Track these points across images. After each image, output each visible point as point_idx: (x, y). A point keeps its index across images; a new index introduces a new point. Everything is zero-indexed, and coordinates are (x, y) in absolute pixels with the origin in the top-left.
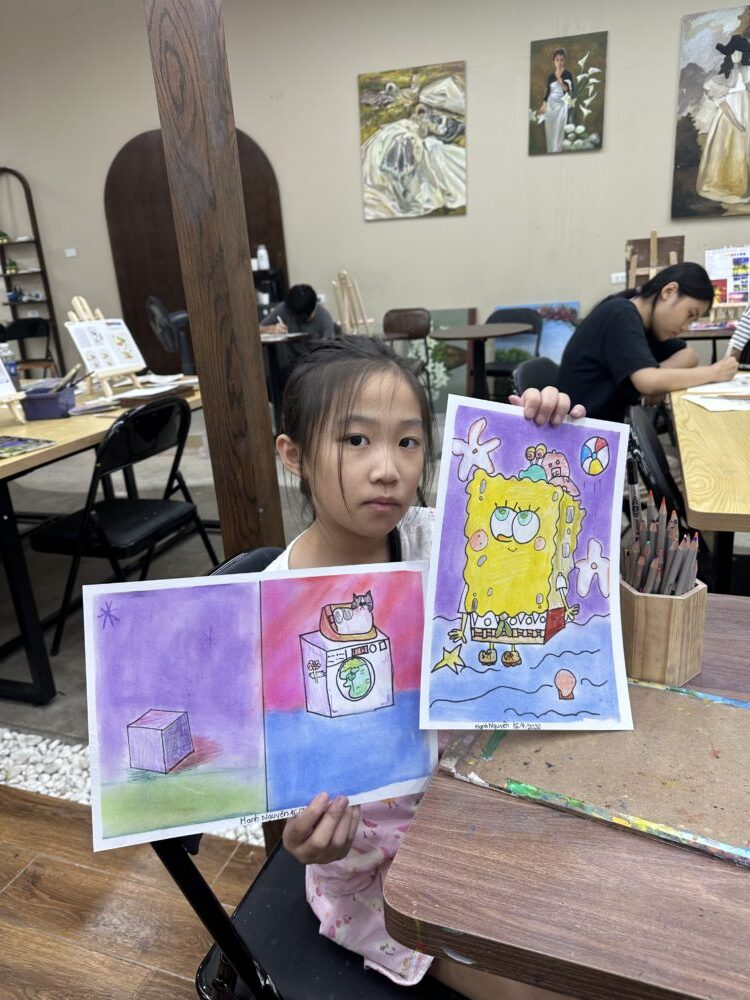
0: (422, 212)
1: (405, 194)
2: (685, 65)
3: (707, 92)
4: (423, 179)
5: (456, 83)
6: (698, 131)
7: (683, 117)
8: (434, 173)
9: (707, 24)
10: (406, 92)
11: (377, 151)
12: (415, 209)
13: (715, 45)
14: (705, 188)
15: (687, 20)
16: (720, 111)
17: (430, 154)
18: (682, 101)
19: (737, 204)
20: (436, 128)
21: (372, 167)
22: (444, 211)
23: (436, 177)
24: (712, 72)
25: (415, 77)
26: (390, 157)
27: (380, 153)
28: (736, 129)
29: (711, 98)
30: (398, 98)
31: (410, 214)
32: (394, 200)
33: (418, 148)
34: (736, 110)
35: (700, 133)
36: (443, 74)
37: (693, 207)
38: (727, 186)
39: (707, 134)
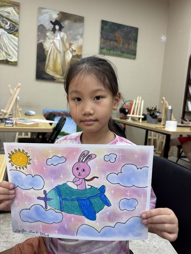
2: (39, 24)
3: (48, 36)
6: (45, 49)
7: (39, 43)
9: (47, 12)
13: (50, 21)
14: (48, 70)
15: (40, 9)
16: (52, 44)
18: (39, 37)
19: (59, 78)
24: (49, 30)
28: (58, 52)
29: (49, 39)
34: (58, 45)
35: (46, 50)
37: (44, 76)
38: (55, 71)
39: (48, 51)
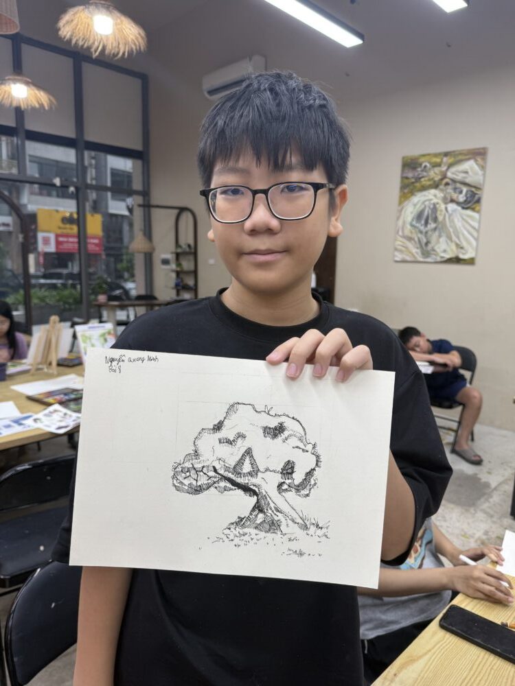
0: (439, 259)
1: (427, 244)
4: (442, 234)
5: (477, 164)
8: (451, 230)
10: (437, 170)
11: (410, 210)
12: (434, 256)
17: (450, 216)
20: (458, 197)
21: (404, 222)
22: (457, 260)
23: (452, 233)
25: (445, 159)
26: (419, 216)
27: (412, 213)
30: (430, 174)
31: (429, 260)
32: (417, 248)
33: (441, 211)
36: (467, 157)
